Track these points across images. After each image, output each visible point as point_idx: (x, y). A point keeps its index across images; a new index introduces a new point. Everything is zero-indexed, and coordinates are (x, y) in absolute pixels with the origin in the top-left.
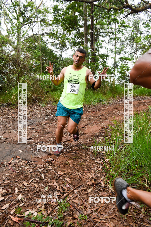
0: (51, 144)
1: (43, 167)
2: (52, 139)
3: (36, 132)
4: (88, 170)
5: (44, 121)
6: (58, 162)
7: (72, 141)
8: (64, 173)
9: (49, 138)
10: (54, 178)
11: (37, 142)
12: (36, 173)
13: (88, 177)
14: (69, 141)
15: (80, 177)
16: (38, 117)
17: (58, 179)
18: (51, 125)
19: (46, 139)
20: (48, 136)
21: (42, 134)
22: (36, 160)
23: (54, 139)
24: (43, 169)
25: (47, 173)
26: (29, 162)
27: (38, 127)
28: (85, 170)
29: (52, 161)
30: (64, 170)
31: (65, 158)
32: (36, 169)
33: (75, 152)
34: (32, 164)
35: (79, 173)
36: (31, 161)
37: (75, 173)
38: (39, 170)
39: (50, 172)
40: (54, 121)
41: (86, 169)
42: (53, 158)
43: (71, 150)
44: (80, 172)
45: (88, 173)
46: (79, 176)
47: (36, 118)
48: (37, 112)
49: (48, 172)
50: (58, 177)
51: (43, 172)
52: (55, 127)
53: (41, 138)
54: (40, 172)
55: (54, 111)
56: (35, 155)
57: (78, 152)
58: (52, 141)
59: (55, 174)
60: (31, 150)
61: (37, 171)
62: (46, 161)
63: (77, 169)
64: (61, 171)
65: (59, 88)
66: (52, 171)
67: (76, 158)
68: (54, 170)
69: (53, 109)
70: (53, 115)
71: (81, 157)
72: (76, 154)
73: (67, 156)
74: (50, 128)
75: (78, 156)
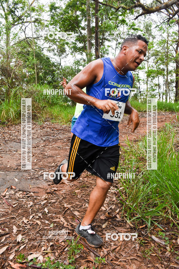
0: (53, 170)
1: (46, 199)
2: (53, 164)
3: (33, 155)
5: (43, 142)
6: (63, 193)
8: (71, 206)
9: (50, 163)
10: (60, 212)
11: (36, 168)
16: (35, 137)
17: (65, 213)
18: (50, 147)
19: (47, 164)
20: (49, 161)
21: (41, 158)
22: (36, 190)
23: (56, 164)
24: (45, 201)
25: (51, 206)
27: (36, 150)
29: (56, 191)
30: (70, 201)
32: (37, 202)
34: (32, 196)
36: (30, 192)
37: (84, 205)
38: (40, 202)
39: (55, 206)
40: (53, 142)
42: (57, 187)
48: (33, 131)
49: (51, 205)
50: (65, 211)
51: (45, 205)
52: (56, 150)
53: (40, 163)
54: (43, 205)
55: (53, 130)
56: (34, 184)
57: (86, 179)
58: (54, 167)
59: (61, 207)
60: (29, 178)
61: (38, 204)
62: (49, 191)
63: (87, 201)
64: (68, 203)
65: (59, 102)
66: (56, 203)
67: (85, 187)
68: (59, 202)
69: (52, 128)
70: (52, 135)
71: (90, 186)
72: (84, 182)
73: (74, 184)
74: (50, 150)
75: (86, 184)
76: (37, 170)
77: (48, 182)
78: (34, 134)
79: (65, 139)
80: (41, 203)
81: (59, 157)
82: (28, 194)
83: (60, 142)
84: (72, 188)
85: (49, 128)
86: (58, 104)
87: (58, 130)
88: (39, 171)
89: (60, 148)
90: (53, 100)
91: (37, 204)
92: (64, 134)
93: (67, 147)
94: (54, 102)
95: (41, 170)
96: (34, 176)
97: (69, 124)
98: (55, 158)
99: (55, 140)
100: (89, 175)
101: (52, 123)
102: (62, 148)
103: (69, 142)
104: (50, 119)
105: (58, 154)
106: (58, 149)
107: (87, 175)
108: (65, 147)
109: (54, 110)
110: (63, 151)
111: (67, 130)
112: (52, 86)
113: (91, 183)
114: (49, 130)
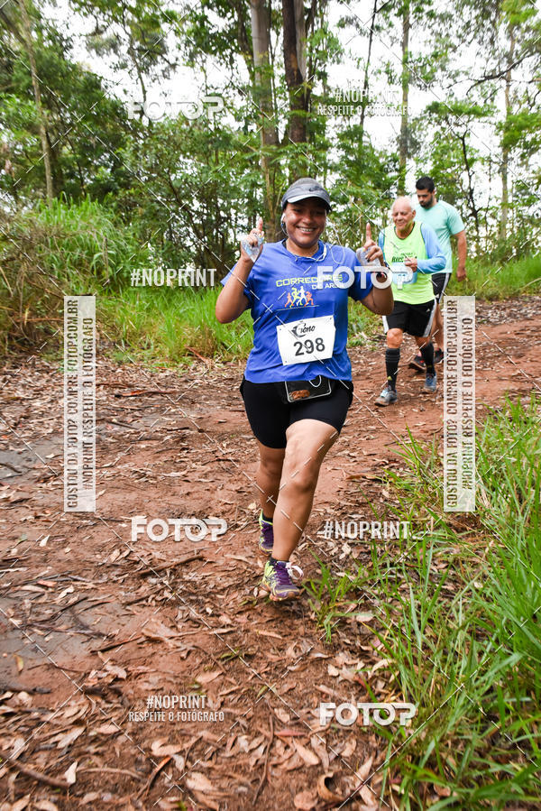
0: (114, 582)
1: (78, 723)
2: (116, 553)
3: (37, 517)
4: (296, 722)
6: (151, 687)
7: (211, 562)
8: (178, 749)
9: (101, 549)
10: (133, 779)
11: (45, 577)
12: (41, 759)
13: (295, 763)
14: (201, 559)
15: (260, 767)
16: (45, 432)
17: (152, 786)
19: (88, 556)
20: (98, 541)
21: (67, 528)
22: (42, 678)
23: (125, 554)
24: (78, 732)
25: (97, 754)
26: (8, 695)
27: (47, 491)
28: (282, 725)
29: (122, 679)
30: (177, 727)
31: (182, 659)
32: (43, 736)
33: (229, 622)
34: (23, 711)
35: (254, 744)
36: (16, 691)
37: (233, 745)
38: (56, 738)
39: (114, 751)
40: (120, 449)
41: (286, 718)
42: (126, 663)
43: (209, 610)
44: (258, 734)
45: (295, 737)
46: (252, 763)
47: (36, 436)
48: (37, 403)
49: (100, 749)
50: (152, 777)
51: (75, 752)
52: (128, 487)
53: (62, 551)
54: (65, 750)
55: (118, 396)
56: (36, 650)
57: (242, 619)
58: (117, 566)
59: (139, 757)
60: (16, 622)
61: (46, 749)
62: (92, 682)
63: (243, 722)
64: (167, 739)
66: (121, 739)
67: (237, 657)
68: (133, 734)
69: (116, 386)
70: (114, 420)
71: (259, 651)
72: (233, 635)
73: (194, 646)
74: (104, 491)
75: (244, 643)
76: (50, 584)
77: (90, 638)
78: (42, 416)
79: (168, 437)
80: (57, 743)
82: (7, 699)
83: (147, 449)
84: (185, 663)
85: (106, 385)
87: (139, 395)
88: (57, 590)
89: (143, 479)
90: (118, 263)
91: (43, 746)
92: (161, 410)
93: (173, 474)
95: (67, 583)
96: (38, 614)
97: (186, 367)
98: (124, 528)
99: (127, 442)
100: (255, 602)
101: (117, 364)
102: (155, 478)
103: (184, 449)
104: (107, 344)
105: (135, 509)
106: (136, 481)
107: (250, 602)
108: (165, 472)
109: (122, 309)
110: (155, 490)
111: (175, 392)
112: (114, 204)
113: (263, 639)
114: (105, 398)
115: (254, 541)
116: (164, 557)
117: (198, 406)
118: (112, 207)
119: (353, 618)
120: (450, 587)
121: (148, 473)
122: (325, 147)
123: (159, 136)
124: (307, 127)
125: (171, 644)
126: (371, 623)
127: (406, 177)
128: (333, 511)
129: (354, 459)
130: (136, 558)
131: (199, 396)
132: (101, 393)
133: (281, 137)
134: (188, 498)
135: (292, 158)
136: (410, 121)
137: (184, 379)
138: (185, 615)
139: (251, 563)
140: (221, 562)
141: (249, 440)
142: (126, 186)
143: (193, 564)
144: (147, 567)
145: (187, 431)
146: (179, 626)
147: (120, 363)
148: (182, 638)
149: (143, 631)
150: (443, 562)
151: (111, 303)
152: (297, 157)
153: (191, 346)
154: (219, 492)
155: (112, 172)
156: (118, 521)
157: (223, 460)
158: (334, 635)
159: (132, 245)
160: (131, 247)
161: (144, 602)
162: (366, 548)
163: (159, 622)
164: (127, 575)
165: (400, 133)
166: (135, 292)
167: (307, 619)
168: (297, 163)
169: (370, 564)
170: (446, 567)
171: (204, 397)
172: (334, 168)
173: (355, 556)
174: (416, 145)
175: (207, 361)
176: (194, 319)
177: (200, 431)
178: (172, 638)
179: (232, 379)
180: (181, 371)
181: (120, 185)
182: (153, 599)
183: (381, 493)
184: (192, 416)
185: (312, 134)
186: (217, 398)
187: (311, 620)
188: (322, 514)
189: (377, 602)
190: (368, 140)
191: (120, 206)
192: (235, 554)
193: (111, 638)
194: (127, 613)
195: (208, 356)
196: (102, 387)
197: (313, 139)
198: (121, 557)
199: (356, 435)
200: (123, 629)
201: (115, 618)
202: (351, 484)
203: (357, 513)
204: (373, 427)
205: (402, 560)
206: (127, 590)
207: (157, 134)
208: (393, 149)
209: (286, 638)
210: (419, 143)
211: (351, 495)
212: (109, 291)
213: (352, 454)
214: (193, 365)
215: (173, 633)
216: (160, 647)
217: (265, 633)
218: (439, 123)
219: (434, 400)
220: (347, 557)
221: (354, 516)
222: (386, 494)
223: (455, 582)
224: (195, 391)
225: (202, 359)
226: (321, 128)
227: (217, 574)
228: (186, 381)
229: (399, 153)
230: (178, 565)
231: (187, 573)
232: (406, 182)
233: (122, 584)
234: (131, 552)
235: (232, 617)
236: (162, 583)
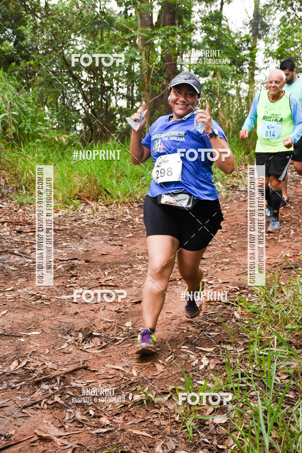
0: (13, 388)
2: (15, 363)
7: (94, 371)
14: (86, 368)
18: (9, 296)
23: (24, 363)
33: (108, 422)
40: (21, 276)
43: (92, 413)
52: (27, 308)
55: (20, 232)
57: (119, 420)
58: (15, 375)
65: (41, 131)
69: (17, 223)
70: (16, 252)
71: (132, 448)
72: (111, 434)
73: (78, 444)
74: (6, 311)
75: (120, 441)
79: (60, 266)
81: (37, 337)
85: (9, 223)
86: (39, 137)
89: (39, 301)
90: (20, 122)
93: (64, 297)
94: (26, 132)
97: (75, 208)
98: (22, 342)
99: (26, 270)
100: (130, 406)
101: (19, 205)
102: (49, 300)
103: (73, 276)
104: (10, 188)
105: (32, 326)
106: (33, 303)
107: (126, 405)
108: (58, 295)
109: (23, 160)
110: (49, 310)
111: (66, 229)
112: (17, 73)
113: (136, 437)
114: (8, 233)
115: (129, 353)
116: (55, 367)
117: (85, 240)
118: (15, 75)
119: (211, 420)
120: (291, 395)
121: (43, 296)
122: (191, 29)
123: (54, 17)
124: (177, 12)
125: (59, 442)
126: (225, 425)
127: (257, 54)
128: (194, 329)
129: (211, 286)
130: (32, 368)
131: (86, 233)
132: (5, 229)
133: (155, 20)
134: (76, 317)
135: (164, 38)
136: (261, 7)
137: (73, 218)
138: (72, 417)
139: (127, 372)
140: (102, 371)
141: (126, 269)
142: (27, 58)
143: (79, 372)
144: (41, 375)
145: (76, 261)
146: (67, 427)
147: (22, 204)
148: (68, 437)
149: (36, 431)
150: (285, 373)
151: (14, 155)
152: (168, 38)
153: (80, 192)
154: (102, 312)
155: (15, 45)
156: (18, 336)
157: (105, 286)
158: (195, 435)
159: (32, 107)
160: (31, 109)
161: (37, 406)
162: (221, 360)
163: (50, 423)
164: (24, 383)
165: (252, 18)
166: (34, 146)
167: (172, 420)
168: (168, 43)
169: (225, 374)
170: (288, 378)
171: (90, 233)
172: (198, 47)
173: (212, 367)
174: (265, 27)
175: (93, 204)
176: (83, 170)
177: (87, 261)
178: (60, 437)
179: (112, 219)
180: (71, 212)
181: (21, 56)
182: (45, 402)
183: (233, 315)
184: (81, 249)
185: (180, 18)
186: (101, 235)
187: (175, 421)
188: (185, 331)
189: (230, 407)
190: (226, 23)
191: (21, 75)
192: (113, 364)
193: (8, 438)
194: (23, 415)
195: (93, 200)
196: (6, 224)
197: (181, 23)
198: (19, 366)
199: (213, 266)
200: (19, 429)
201: (13, 420)
202: (209, 306)
203: (213, 331)
204: (227, 260)
205: (250, 371)
206: (23, 396)
207: (52, 14)
208: (247, 31)
209: (155, 437)
210: (268, 26)
211: (209, 316)
212: (13, 145)
213: (209, 282)
214: (81, 207)
215: (61, 433)
216: (50, 445)
217: (138, 432)
218: (285, 8)
219: (276, 238)
220: (206, 367)
221: (211, 334)
222: (237, 315)
223: (295, 391)
224: (83, 228)
225: (89, 202)
226: (188, 14)
227: (99, 381)
228: (76, 221)
229: (251, 34)
230: (67, 373)
231: (74, 380)
232: (256, 59)
233: (19, 390)
234: (27, 362)
235: (111, 419)
236: (53, 389)
